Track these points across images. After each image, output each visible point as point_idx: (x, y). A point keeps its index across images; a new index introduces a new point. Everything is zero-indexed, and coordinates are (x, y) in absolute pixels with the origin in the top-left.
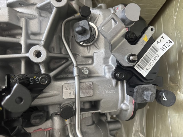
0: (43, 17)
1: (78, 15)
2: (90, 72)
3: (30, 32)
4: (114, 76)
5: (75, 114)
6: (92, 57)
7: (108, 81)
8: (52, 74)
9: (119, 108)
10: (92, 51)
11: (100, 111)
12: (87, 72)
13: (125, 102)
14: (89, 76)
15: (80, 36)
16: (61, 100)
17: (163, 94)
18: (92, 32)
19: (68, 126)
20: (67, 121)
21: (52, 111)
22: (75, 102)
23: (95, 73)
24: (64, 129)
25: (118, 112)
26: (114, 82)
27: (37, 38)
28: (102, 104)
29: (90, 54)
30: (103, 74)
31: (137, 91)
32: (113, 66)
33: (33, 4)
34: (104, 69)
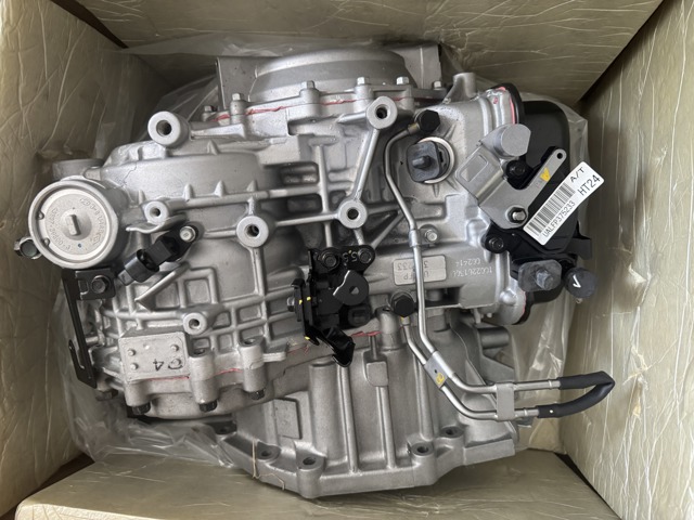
0: (350, 136)
1: (415, 126)
2: (441, 234)
3: (329, 169)
4: (486, 245)
5: (417, 310)
6: (443, 205)
7: (475, 253)
8: (374, 244)
9: (497, 301)
10: (444, 194)
11: (459, 305)
12: (434, 237)
13: (509, 289)
14: (438, 245)
15: (420, 171)
16: (392, 286)
17: (575, 277)
18: (442, 161)
19: (407, 329)
20: (405, 321)
21: (375, 305)
22: (416, 290)
23: (448, 236)
24: (399, 334)
25: (497, 307)
26: (486, 253)
28: (463, 293)
29: (438, 199)
30: (465, 239)
31: (524, 272)
32: (484, 221)
33: (333, 117)
34: (468, 228)
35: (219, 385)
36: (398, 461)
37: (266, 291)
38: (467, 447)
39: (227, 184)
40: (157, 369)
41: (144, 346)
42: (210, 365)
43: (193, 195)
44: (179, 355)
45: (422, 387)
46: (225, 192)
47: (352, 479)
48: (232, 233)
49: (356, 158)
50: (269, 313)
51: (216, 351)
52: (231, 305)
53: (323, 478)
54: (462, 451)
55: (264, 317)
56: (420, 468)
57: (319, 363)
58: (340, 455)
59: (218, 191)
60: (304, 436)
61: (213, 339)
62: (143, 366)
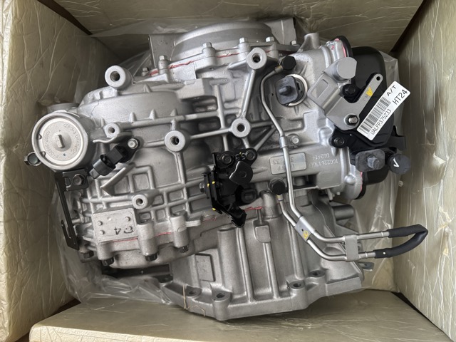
0: (236, 78)
1: (279, 68)
2: (301, 140)
3: (224, 100)
4: (333, 143)
5: (288, 191)
6: (301, 120)
7: (326, 150)
8: (256, 148)
9: (342, 182)
10: (302, 112)
11: (317, 187)
12: (296, 141)
13: (351, 174)
14: (300, 146)
15: (284, 97)
16: (270, 175)
17: (394, 160)
18: (299, 89)
19: (281, 203)
20: (280, 197)
21: (259, 189)
22: (286, 178)
23: (306, 140)
24: (276, 208)
25: (343, 187)
26: (333, 149)
27: (232, 105)
28: (319, 178)
29: (298, 116)
30: (318, 141)
31: (359, 158)
32: (331, 128)
33: (225, 66)
34: (319, 134)
35: (158, 244)
36: (281, 294)
37: (186, 181)
38: (328, 283)
39: (157, 112)
40: (117, 233)
41: (108, 218)
42: (151, 230)
43: (135, 119)
44: (131, 223)
45: (294, 243)
46: (156, 116)
47: (249, 306)
48: (162, 143)
49: (242, 92)
50: (189, 195)
51: (155, 221)
52: (164, 190)
53: (230, 306)
54: (325, 286)
55: (185, 198)
56: (296, 297)
57: (223, 228)
58: (241, 291)
59: (152, 116)
60: (217, 279)
61: (152, 213)
62: (108, 232)
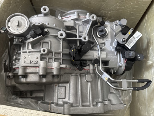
0: (84, 25)
4: (116, 49)
6: (104, 43)
10: (105, 40)
11: (109, 66)
12: (103, 48)
13: (121, 63)
15: (100, 33)
16: (93, 58)
17: (138, 55)
18: (105, 31)
19: (96, 68)
21: (88, 63)
24: (94, 71)
25: (118, 68)
26: (116, 53)
27: (81, 33)
28: (110, 62)
29: (103, 42)
30: (110, 50)
32: (115, 46)
34: (111, 48)
35: (47, 73)
36: (93, 105)
37: (62, 51)
38: (112, 105)
39: (56, 25)
40: (31, 63)
41: (29, 56)
43: (48, 24)
44: (38, 60)
45: (100, 85)
47: (80, 109)
48: (57, 35)
50: (62, 57)
51: (48, 62)
52: (54, 51)
53: (72, 108)
54: (110, 106)
60: (66, 98)
61: (47, 58)
62: (27, 62)
